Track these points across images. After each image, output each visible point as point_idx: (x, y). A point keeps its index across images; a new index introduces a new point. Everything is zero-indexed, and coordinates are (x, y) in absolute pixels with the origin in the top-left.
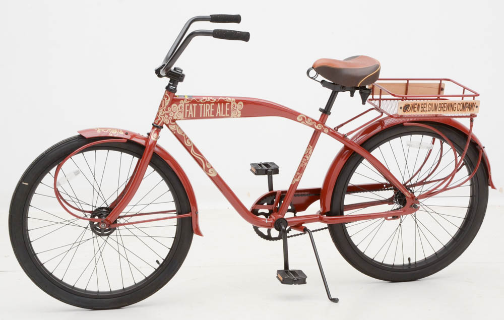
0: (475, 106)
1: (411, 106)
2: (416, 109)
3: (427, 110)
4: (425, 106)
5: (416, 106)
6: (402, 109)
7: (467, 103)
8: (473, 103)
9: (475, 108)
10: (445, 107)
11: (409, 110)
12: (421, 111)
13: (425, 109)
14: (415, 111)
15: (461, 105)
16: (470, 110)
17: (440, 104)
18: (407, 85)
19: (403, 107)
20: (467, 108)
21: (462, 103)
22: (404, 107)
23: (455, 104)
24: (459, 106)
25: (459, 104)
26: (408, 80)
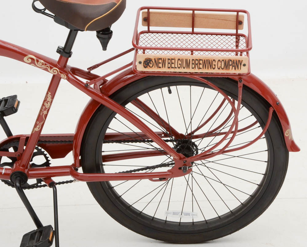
0: (242, 64)
1: (154, 61)
2: (161, 65)
3: (176, 66)
4: (173, 61)
5: (160, 61)
6: (142, 64)
7: (230, 60)
8: (239, 61)
9: (242, 66)
10: (200, 64)
11: (151, 65)
12: (169, 68)
13: (173, 66)
14: (160, 67)
15: (223, 63)
16: (235, 69)
17: (193, 60)
18: (193, 16)
19: (143, 63)
20: (231, 67)
21: (223, 60)
22: (145, 62)
23: (214, 60)
24: (219, 63)
25: (219, 60)
26: (193, 10)
